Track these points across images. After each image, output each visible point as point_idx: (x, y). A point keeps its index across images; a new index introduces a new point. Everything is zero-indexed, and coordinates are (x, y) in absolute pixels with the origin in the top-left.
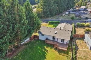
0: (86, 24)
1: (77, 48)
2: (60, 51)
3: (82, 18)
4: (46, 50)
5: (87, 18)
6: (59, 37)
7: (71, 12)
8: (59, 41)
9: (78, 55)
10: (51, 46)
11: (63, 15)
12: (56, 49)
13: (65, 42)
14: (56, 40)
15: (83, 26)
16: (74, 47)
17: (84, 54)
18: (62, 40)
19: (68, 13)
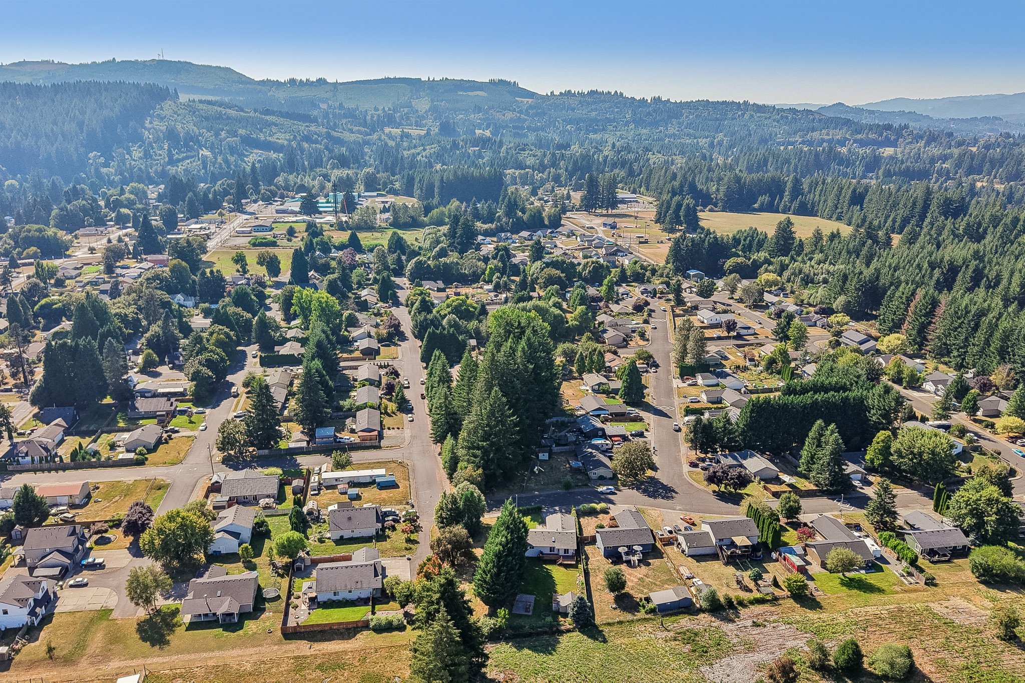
0: (599, 507)
1: (587, 558)
2: (567, 566)
3: (589, 479)
4: (547, 569)
5: (602, 479)
6: (560, 546)
7: (555, 448)
8: (562, 553)
9: (589, 566)
10: (553, 562)
11: (535, 469)
12: (561, 565)
13: (570, 554)
14: (556, 552)
15: (593, 513)
16: (584, 557)
17: (597, 564)
18: (566, 551)
19: (547, 455)
